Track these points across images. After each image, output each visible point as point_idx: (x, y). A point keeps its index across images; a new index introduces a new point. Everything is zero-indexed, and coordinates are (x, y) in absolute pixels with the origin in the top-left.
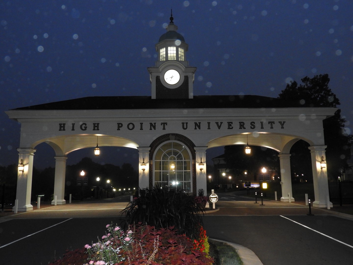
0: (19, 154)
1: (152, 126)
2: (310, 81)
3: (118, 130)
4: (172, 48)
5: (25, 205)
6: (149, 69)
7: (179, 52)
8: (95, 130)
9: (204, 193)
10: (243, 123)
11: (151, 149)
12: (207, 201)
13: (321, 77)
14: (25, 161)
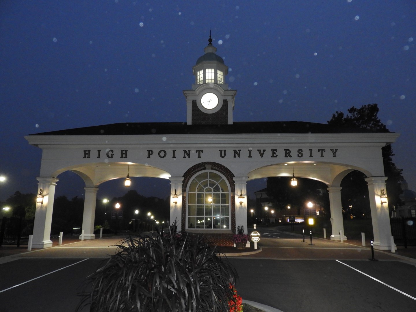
0: (38, 184)
1: (186, 154)
2: (357, 112)
3: (148, 157)
4: (210, 70)
5: (43, 241)
6: (184, 93)
7: (218, 75)
8: (123, 157)
9: (244, 231)
10: (289, 150)
11: (185, 179)
12: (247, 240)
13: (370, 106)
14: (44, 191)
